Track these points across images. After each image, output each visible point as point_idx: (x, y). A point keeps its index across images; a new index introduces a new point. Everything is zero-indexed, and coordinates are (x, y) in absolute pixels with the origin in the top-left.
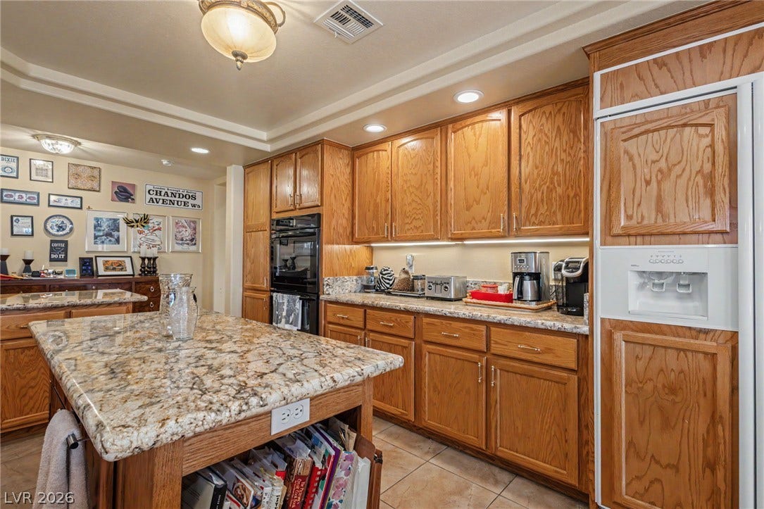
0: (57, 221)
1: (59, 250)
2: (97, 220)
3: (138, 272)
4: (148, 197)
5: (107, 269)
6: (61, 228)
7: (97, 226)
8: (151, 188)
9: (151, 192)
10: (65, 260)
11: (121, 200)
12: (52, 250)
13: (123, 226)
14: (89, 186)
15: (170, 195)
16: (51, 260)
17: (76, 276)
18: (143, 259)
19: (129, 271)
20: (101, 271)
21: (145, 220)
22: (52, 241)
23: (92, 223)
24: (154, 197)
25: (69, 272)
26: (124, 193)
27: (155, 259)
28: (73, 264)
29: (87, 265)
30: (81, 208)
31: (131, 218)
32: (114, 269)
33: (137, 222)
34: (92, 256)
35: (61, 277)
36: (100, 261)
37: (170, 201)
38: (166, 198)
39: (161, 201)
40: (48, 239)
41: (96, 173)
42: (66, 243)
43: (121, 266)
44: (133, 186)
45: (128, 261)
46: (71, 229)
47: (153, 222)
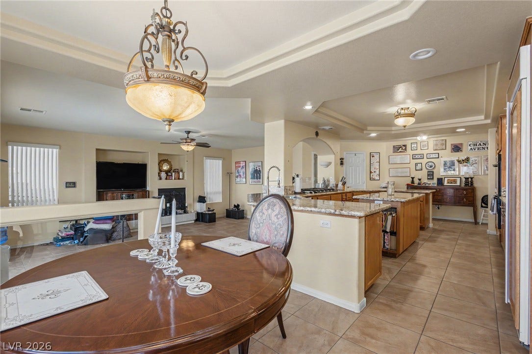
0: (430, 164)
1: (431, 175)
2: (445, 162)
3: (463, 185)
4: (470, 147)
5: (448, 183)
6: (431, 167)
7: (445, 164)
8: (471, 143)
9: (471, 145)
10: (433, 179)
11: (455, 152)
12: (428, 175)
13: (456, 163)
14: (441, 148)
15: (482, 144)
16: (428, 179)
17: (436, 185)
18: (466, 178)
19: (458, 184)
20: (446, 184)
21: (467, 160)
22: (428, 172)
23: (443, 163)
24: (472, 147)
25: (433, 184)
26: (457, 148)
27: (472, 178)
28: (435, 181)
29: (440, 181)
30: (438, 158)
31: (460, 159)
32: (451, 183)
33: (463, 161)
34: (443, 177)
35: (430, 185)
36: (446, 179)
37: (482, 148)
38: (480, 146)
39: (477, 149)
40: (427, 171)
41: (444, 142)
42: (433, 172)
43: (455, 181)
44: (461, 144)
45: (458, 180)
46: (435, 166)
47: (472, 159)
